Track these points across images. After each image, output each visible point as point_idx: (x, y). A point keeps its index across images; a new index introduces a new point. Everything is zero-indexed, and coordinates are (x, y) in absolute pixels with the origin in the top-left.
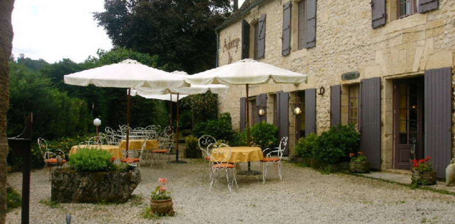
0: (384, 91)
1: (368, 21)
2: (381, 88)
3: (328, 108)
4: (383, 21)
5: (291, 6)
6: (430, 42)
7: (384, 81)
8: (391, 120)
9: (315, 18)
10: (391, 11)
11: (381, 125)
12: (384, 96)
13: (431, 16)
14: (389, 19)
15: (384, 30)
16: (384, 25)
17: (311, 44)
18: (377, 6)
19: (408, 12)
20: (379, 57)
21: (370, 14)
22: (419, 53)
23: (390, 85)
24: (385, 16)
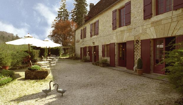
0: (116, 46)
1: (111, 28)
2: (115, 45)
3: (102, 50)
4: (115, 28)
5: (92, 24)
6: (128, 33)
7: (116, 44)
8: (117, 54)
9: (98, 27)
10: (117, 25)
11: (115, 55)
12: (116, 48)
13: (128, 26)
14: (117, 27)
15: (116, 31)
16: (115, 29)
17: (97, 34)
18: (114, 24)
19: (122, 26)
20: (114, 38)
21: (112, 26)
22: (125, 36)
23: (117, 45)
24: (116, 27)
